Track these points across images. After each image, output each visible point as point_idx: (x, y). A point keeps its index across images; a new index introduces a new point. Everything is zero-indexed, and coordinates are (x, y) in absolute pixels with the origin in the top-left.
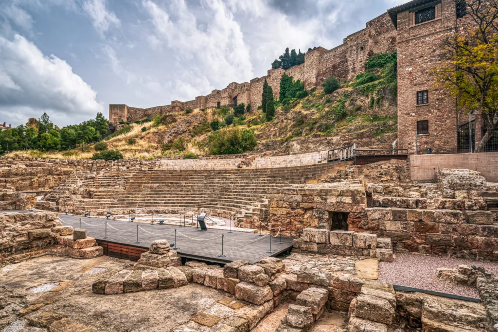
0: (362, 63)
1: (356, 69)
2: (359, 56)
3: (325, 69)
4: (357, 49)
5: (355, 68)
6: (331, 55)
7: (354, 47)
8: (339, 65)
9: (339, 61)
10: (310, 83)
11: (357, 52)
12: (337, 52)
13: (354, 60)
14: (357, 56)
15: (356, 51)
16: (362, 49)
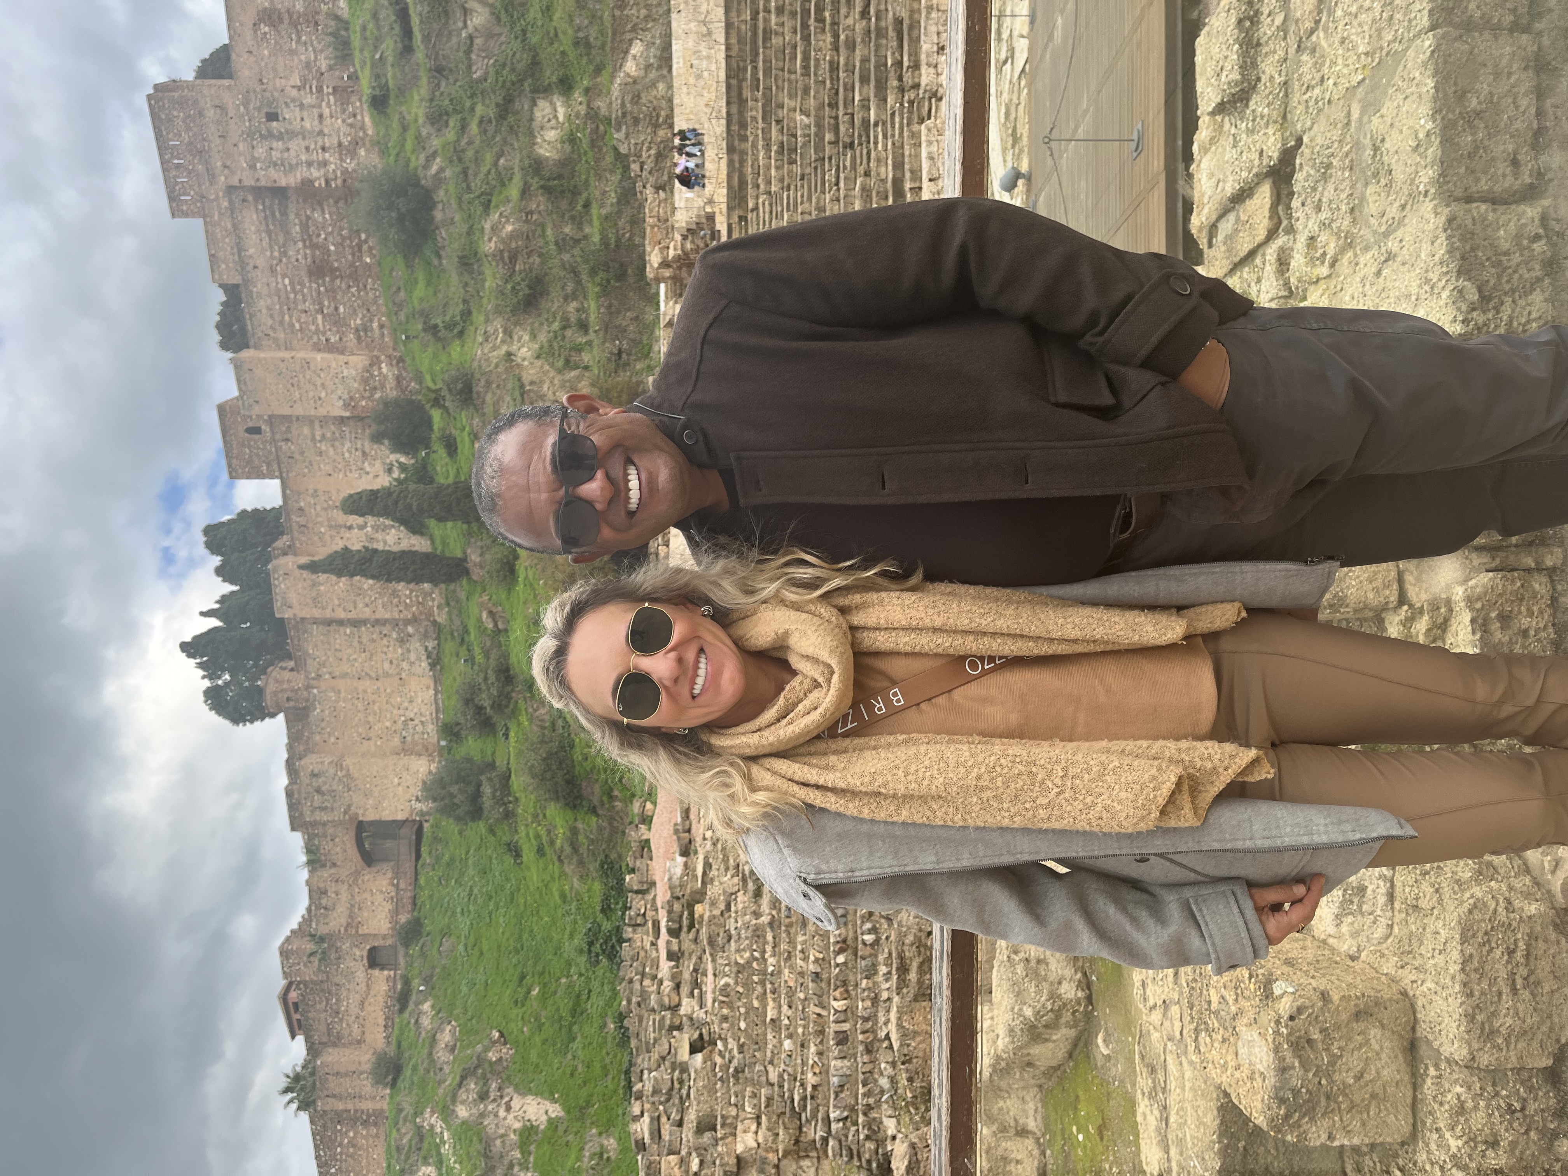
0: (326, 112)
1: (345, 141)
2: (297, 125)
3: (320, 317)
4: (270, 135)
5: (340, 145)
6: (265, 291)
7: (260, 152)
8: (314, 246)
9: (300, 244)
10: (365, 381)
11: (280, 137)
12: (261, 263)
13: (307, 149)
14: (292, 134)
15: (275, 145)
16: (272, 117)
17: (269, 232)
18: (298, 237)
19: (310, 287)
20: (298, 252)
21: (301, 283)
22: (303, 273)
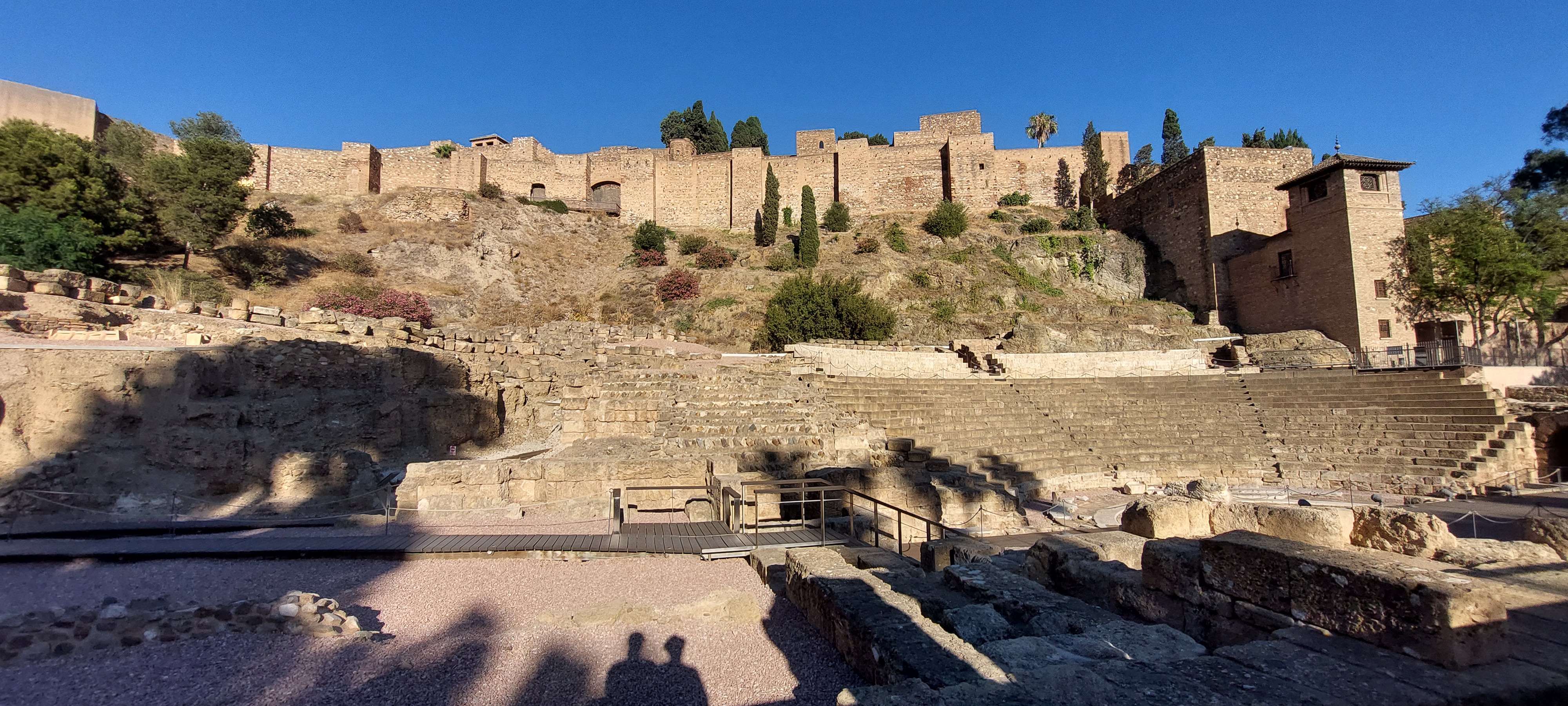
1: (973, 199)
2: (978, 177)
3: (886, 181)
4: (974, 165)
7: (965, 159)
8: (920, 181)
9: (921, 174)
11: (973, 169)
13: (968, 181)
14: (974, 175)
15: (969, 167)
16: (982, 166)
17: (925, 160)
18: (924, 173)
19: (900, 177)
20: (916, 174)
21: (902, 173)
22: (907, 175)
